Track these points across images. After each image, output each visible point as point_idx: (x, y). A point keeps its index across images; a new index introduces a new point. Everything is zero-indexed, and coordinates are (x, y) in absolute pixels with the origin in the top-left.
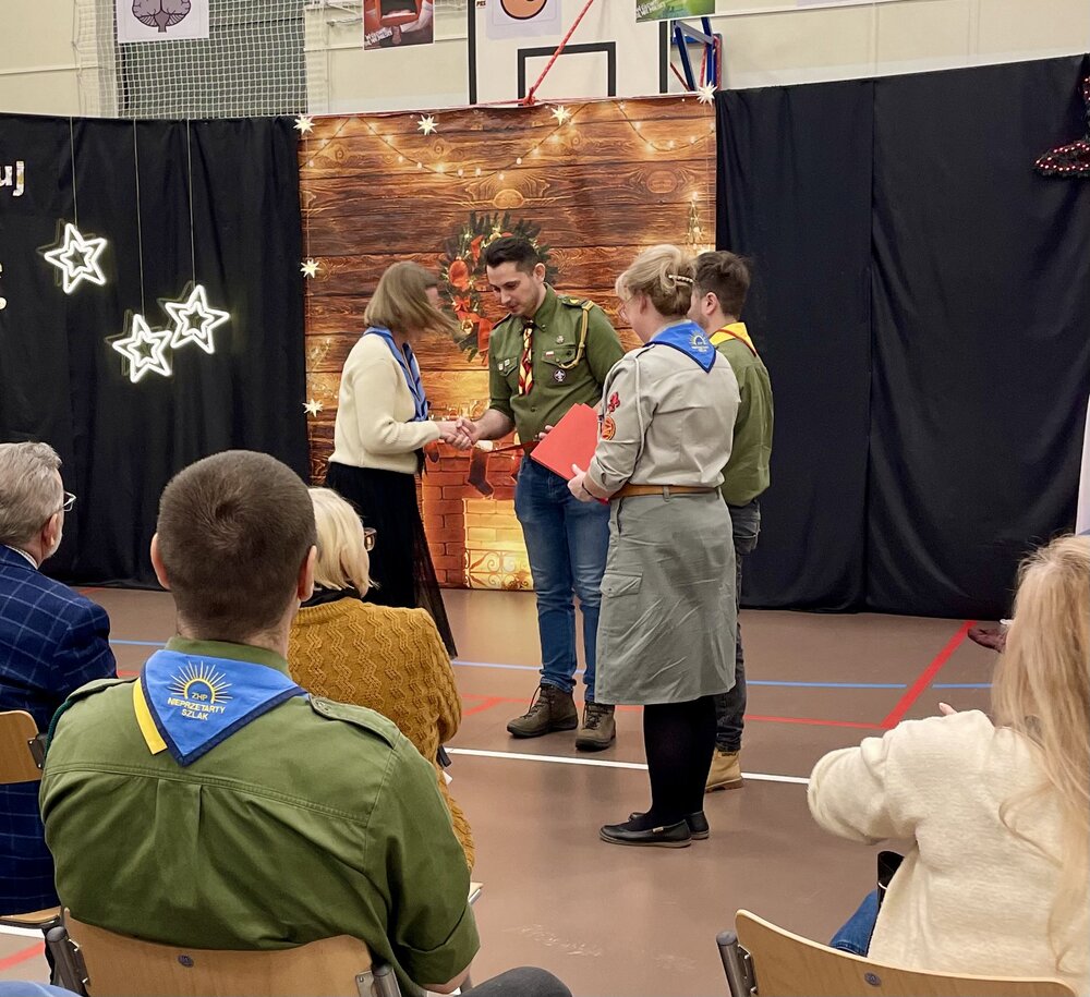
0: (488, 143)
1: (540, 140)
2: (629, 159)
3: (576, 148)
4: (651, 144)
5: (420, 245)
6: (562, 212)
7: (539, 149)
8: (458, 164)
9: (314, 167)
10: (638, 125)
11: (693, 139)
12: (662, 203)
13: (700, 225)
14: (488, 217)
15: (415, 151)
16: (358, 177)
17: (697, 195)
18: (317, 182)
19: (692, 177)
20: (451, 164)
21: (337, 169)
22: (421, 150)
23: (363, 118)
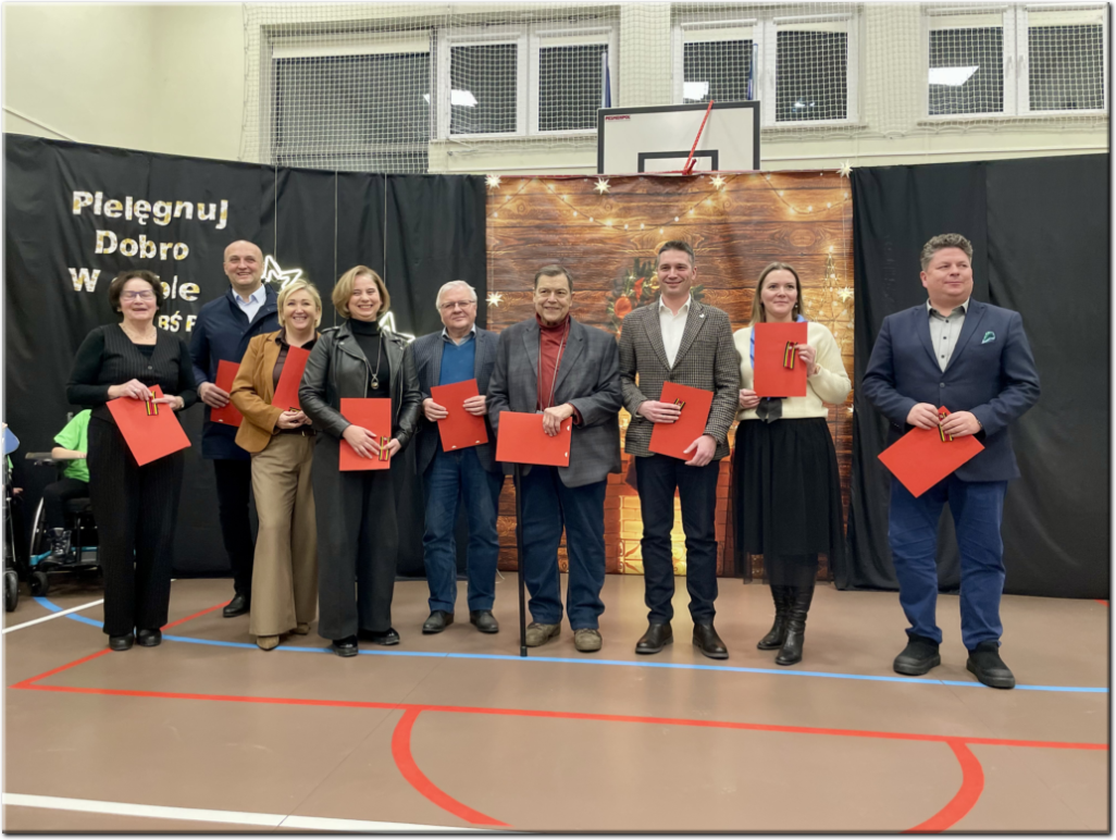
0: (652, 204)
1: (695, 203)
2: (774, 219)
3: (728, 210)
4: (794, 208)
5: (590, 284)
6: (713, 261)
7: (694, 211)
8: (624, 220)
9: (499, 218)
10: (782, 193)
11: (829, 205)
12: (803, 255)
13: (836, 272)
14: (650, 263)
15: (588, 208)
16: (538, 227)
17: (834, 248)
18: (500, 230)
19: (828, 235)
20: (618, 219)
21: (518, 220)
22: (593, 208)
23: (543, 179)
